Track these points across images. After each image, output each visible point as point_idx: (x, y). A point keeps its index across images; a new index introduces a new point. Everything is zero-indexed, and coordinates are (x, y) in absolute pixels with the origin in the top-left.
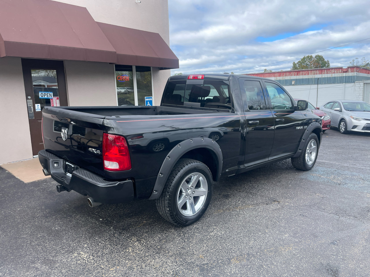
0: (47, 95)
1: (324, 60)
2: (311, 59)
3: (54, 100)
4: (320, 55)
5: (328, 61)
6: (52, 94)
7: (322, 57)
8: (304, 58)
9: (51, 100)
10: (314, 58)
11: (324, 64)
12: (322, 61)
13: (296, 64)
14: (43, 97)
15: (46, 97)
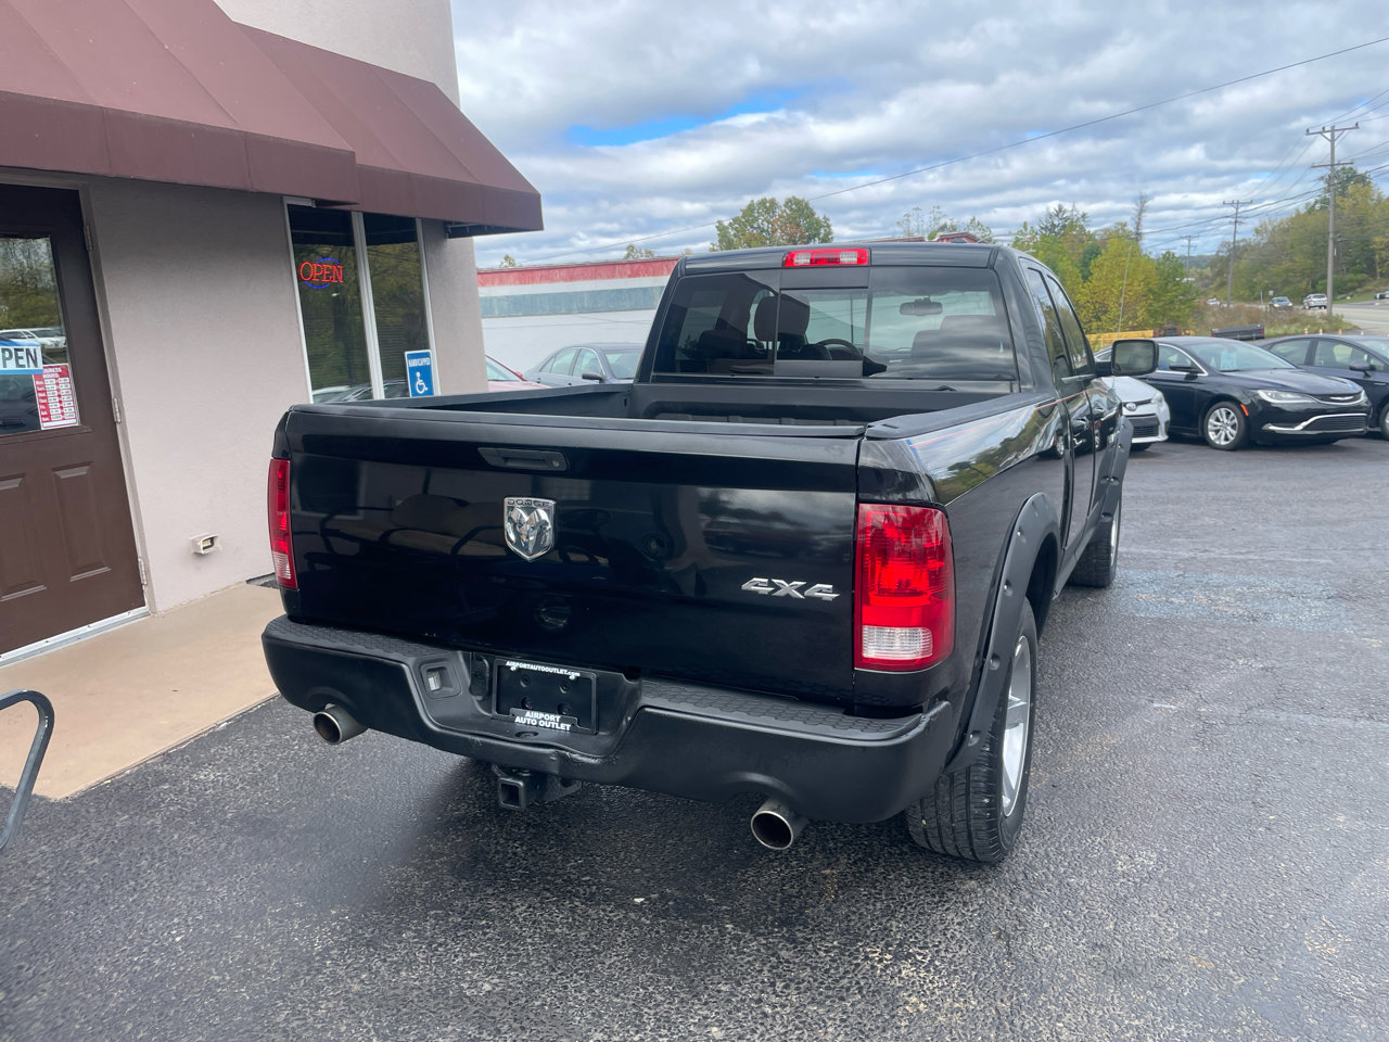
0: (18, 358)
1: (813, 214)
2: (774, 212)
3: (47, 382)
4: (801, 198)
5: (826, 219)
7: (807, 204)
8: (751, 209)
9: (35, 383)
10: (783, 208)
11: (816, 229)
12: (808, 217)
13: (725, 228)
15: (11, 366)
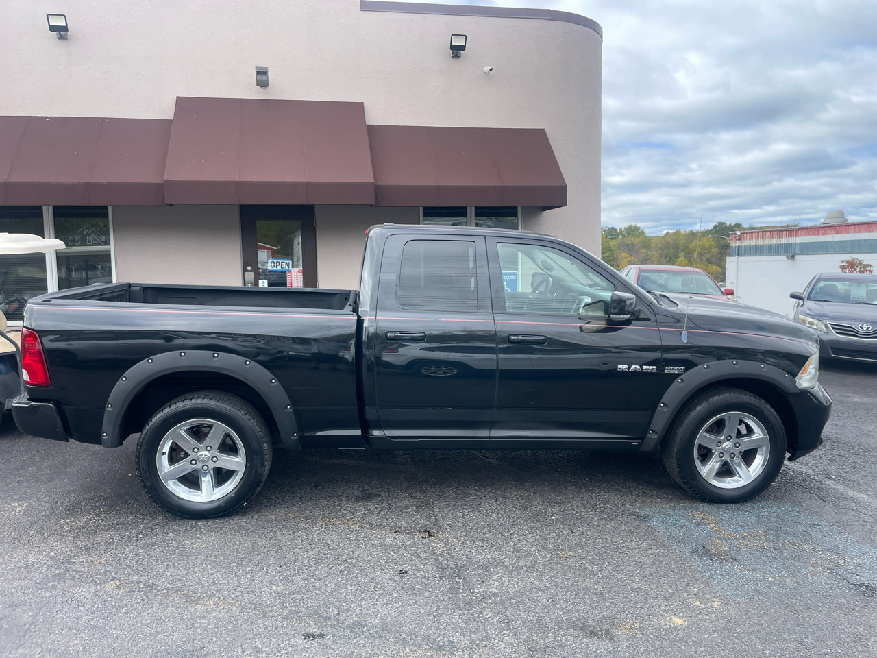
0: (282, 265)
3: (293, 274)
6: (291, 262)
9: (288, 274)
14: (275, 268)
15: (279, 268)
